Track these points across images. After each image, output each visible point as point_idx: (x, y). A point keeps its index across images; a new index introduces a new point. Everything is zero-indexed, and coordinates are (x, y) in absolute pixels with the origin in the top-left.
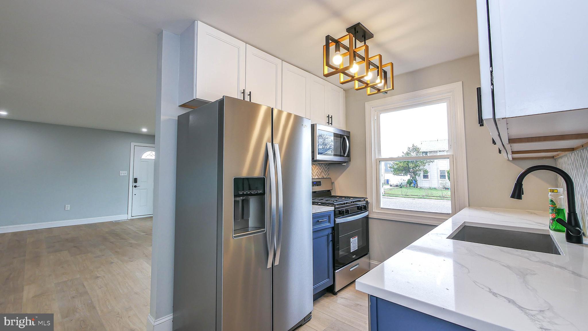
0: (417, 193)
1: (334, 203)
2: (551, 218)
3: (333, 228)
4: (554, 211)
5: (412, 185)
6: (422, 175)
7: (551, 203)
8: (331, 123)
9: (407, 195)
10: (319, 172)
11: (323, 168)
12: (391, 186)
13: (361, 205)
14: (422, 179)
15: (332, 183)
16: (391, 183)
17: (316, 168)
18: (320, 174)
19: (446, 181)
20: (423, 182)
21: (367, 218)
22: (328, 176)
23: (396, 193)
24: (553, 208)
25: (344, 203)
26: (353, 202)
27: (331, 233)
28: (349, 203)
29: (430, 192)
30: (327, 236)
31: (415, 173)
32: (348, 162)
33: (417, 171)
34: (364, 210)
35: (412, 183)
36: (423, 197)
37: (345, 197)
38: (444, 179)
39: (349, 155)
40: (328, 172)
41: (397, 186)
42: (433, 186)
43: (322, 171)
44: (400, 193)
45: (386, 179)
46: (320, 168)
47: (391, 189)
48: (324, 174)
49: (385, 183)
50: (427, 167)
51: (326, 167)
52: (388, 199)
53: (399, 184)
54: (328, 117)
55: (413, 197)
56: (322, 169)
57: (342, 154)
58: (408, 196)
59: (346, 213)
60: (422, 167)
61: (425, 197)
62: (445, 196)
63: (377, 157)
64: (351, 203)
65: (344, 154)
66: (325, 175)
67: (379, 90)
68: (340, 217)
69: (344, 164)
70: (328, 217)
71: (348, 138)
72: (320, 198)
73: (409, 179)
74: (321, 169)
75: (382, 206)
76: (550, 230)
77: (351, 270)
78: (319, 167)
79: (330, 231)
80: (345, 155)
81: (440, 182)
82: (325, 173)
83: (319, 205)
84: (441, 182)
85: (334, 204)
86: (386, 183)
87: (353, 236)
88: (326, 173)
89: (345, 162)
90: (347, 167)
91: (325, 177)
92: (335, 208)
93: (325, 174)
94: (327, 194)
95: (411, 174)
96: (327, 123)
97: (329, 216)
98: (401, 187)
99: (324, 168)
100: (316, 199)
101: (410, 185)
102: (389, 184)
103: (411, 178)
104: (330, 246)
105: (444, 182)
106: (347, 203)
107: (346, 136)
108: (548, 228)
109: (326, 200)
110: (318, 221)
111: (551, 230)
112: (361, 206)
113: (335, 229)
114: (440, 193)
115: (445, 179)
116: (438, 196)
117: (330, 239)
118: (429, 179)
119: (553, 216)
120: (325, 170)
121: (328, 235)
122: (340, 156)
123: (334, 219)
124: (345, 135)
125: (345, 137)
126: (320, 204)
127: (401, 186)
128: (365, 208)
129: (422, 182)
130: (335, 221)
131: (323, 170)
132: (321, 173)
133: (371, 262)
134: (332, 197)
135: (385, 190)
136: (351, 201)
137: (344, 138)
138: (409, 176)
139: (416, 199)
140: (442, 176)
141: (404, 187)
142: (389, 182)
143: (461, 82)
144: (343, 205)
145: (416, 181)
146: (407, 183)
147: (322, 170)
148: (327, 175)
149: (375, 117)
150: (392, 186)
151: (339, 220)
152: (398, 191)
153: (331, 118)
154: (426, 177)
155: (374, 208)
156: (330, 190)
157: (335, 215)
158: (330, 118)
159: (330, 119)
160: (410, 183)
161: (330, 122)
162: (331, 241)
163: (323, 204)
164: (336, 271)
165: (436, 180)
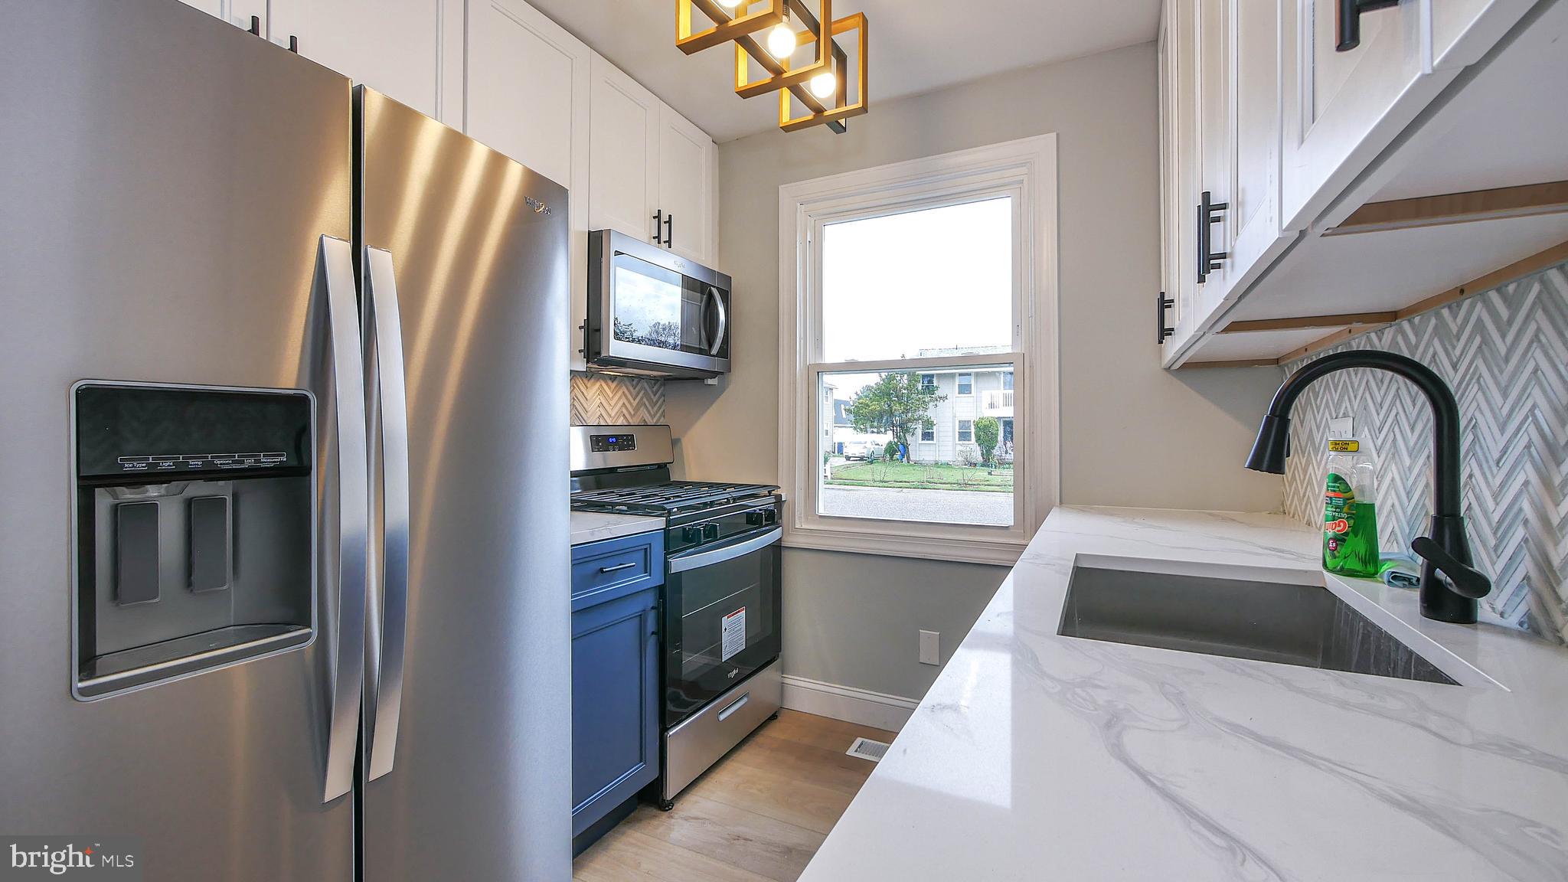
0: (907, 476)
1: (665, 506)
2: (1330, 534)
3: (661, 591)
4: (1345, 510)
5: (897, 456)
6: (919, 432)
7: (1334, 487)
8: (669, 242)
9: (885, 482)
10: (631, 404)
11: (643, 392)
12: (848, 458)
13: (760, 510)
14: (920, 442)
15: (675, 442)
16: (849, 450)
17: (620, 393)
18: (633, 413)
19: (971, 446)
20: (922, 448)
21: (777, 548)
22: (662, 419)
23: (860, 477)
24: (1341, 502)
25: (705, 505)
26: (735, 500)
27: (653, 608)
28: (721, 504)
29: (936, 473)
30: (638, 619)
31: (904, 428)
32: (722, 373)
33: (909, 420)
34: (766, 525)
35: (897, 452)
36: (922, 486)
37: (711, 485)
38: (967, 442)
39: (725, 352)
40: (660, 408)
41: (862, 459)
42: (943, 459)
43: (641, 404)
44: (869, 477)
45: (837, 440)
46: (634, 392)
47: (847, 467)
48: (649, 412)
49: (834, 453)
50: (931, 413)
51: (654, 389)
52: (842, 492)
53: (865, 453)
54: (658, 217)
55: (901, 485)
56: (641, 395)
57: (705, 346)
58: (886, 484)
59: (706, 536)
60: (921, 412)
61: (926, 485)
62: (969, 482)
63: (811, 360)
64: (728, 502)
65: (711, 345)
66: (653, 417)
67: (819, 111)
68: (688, 551)
69: (710, 382)
70: (643, 552)
71: (726, 296)
72: (626, 491)
73: (890, 442)
74: (639, 398)
75: (822, 510)
76: (1324, 572)
77: (722, 717)
78: (631, 389)
79: (650, 600)
80: (714, 351)
81: (959, 448)
82: (650, 408)
83: (621, 512)
84: (961, 448)
85: (665, 509)
86: (836, 451)
87: (729, 609)
88: (655, 409)
89: (714, 374)
90: (721, 389)
91: (650, 421)
92: (668, 522)
93: (653, 413)
94: (658, 475)
95: (895, 428)
96: (654, 238)
97: (646, 549)
98: (871, 463)
99: (646, 394)
100: (613, 492)
101: (892, 456)
102: (845, 454)
103: (896, 440)
104: (648, 652)
105: (968, 449)
106: (712, 504)
107: (717, 288)
108: (1319, 567)
109: (643, 497)
110: (601, 570)
111: (1333, 571)
112: (758, 511)
113: (668, 592)
114: (956, 476)
115: (970, 442)
116: (954, 482)
117: (651, 625)
118: (935, 442)
119: (1339, 528)
120: (650, 400)
121: (642, 617)
122: (701, 352)
123: (666, 558)
124: (713, 286)
125: (715, 291)
126: (625, 508)
127: (869, 460)
128: (771, 518)
129: (920, 450)
130: (667, 566)
131: (645, 400)
132: (636, 409)
133: (787, 681)
134: (671, 485)
135: (835, 470)
136: (728, 496)
137: (711, 296)
138: (890, 433)
139: (905, 490)
140: (964, 436)
141: (878, 462)
142: (845, 450)
143: (1055, 133)
144: (699, 509)
145: (906, 447)
146: (886, 450)
147: (642, 399)
148: (658, 415)
149: (808, 233)
150: (851, 459)
151: (681, 563)
152: (865, 472)
153: (669, 222)
154: (928, 436)
155: (800, 517)
156: (665, 465)
157: (666, 547)
158: (665, 222)
159: (665, 228)
160: (891, 450)
161: (664, 237)
162: (653, 633)
163: (633, 509)
164: (671, 733)
165: (951, 444)
